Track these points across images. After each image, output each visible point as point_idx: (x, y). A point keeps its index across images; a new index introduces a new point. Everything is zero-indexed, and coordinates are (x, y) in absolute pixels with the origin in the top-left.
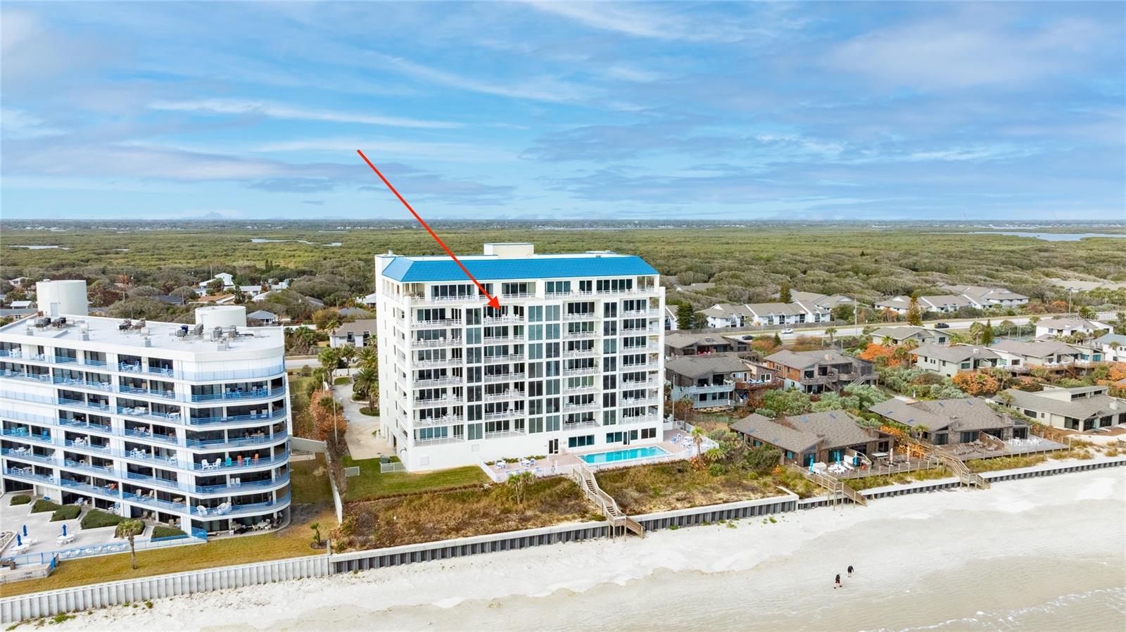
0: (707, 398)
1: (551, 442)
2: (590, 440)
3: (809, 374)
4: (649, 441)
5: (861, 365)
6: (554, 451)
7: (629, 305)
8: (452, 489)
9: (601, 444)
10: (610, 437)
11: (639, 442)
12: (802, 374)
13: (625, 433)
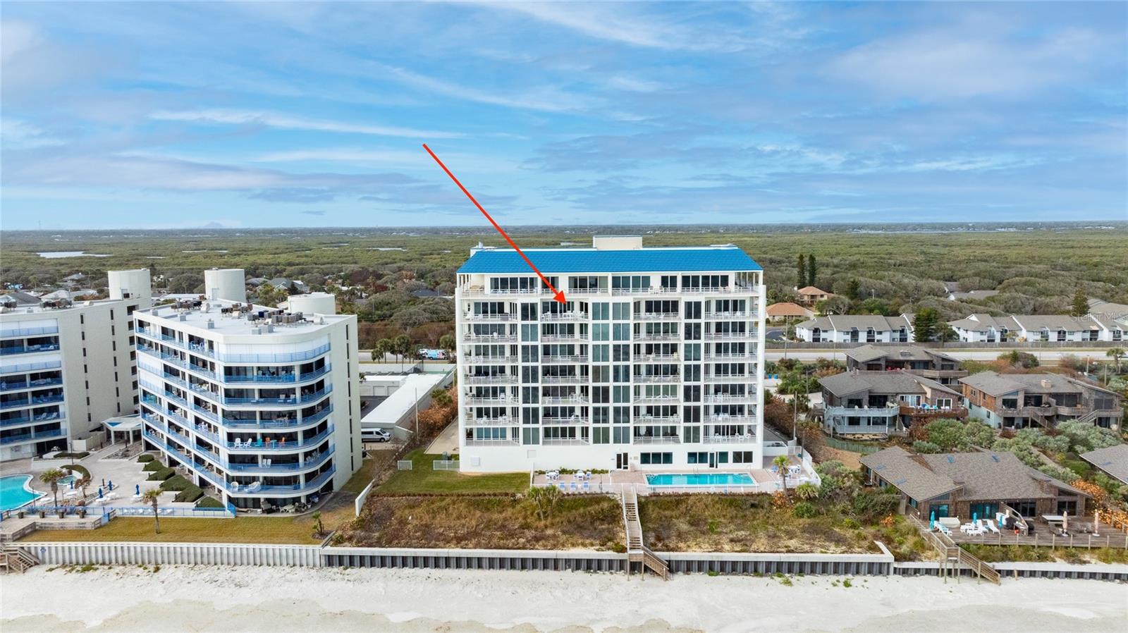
0: (861, 422)
1: (619, 456)
2: (668, 458)
3: (1011, 404)
4: (742, 466)
5: (1094, 396)
6: (622, 466)
7: (723, 306)
8: (480, 495)
9: (680, 463)
10: (692, 457)
11: (730, 467)
12: (999, 402)
13: (712, 455)
